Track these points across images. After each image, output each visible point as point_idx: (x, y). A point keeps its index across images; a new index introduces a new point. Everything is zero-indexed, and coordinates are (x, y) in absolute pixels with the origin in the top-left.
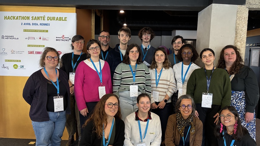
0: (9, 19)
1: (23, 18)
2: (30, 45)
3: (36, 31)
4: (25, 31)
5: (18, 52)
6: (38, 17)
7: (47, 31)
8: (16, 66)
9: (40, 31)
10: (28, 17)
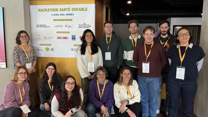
0: (42, 11)
1: (53, 10)
2: (58, 32)
3: (63, 20)
4: (55, 20)
5: (49, 38)
6: (64, 8)
7: (72, 20)
8: (47, 49)
9: (66, 20)
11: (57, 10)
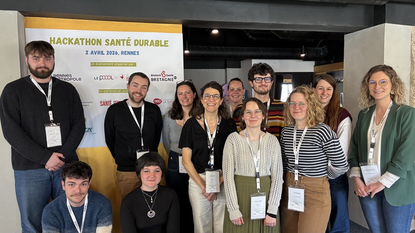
0: (60, 42)
1: (89, 42)
2: (103, 90)
3: (114, 64)
4: (94, 64)
6: (117, 40)
7: (135, 64)
9: (121, 64)
10: (98, 39)
11: (99, 42)
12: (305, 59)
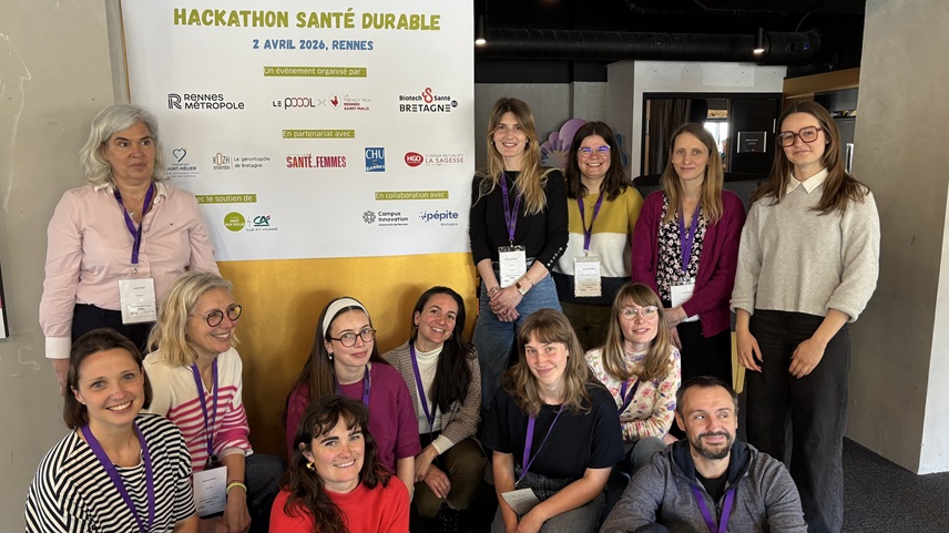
0: (197, 20)
1: (261, 19)
2: (292, 131)
3: (316, 72)
4: (272, 72)
5: (245, 163)
6: (323, 14)
7: (363, 73)
9: (332, 72)
10: (280, 13)
11: (283, 19)
12: (763, 61)
